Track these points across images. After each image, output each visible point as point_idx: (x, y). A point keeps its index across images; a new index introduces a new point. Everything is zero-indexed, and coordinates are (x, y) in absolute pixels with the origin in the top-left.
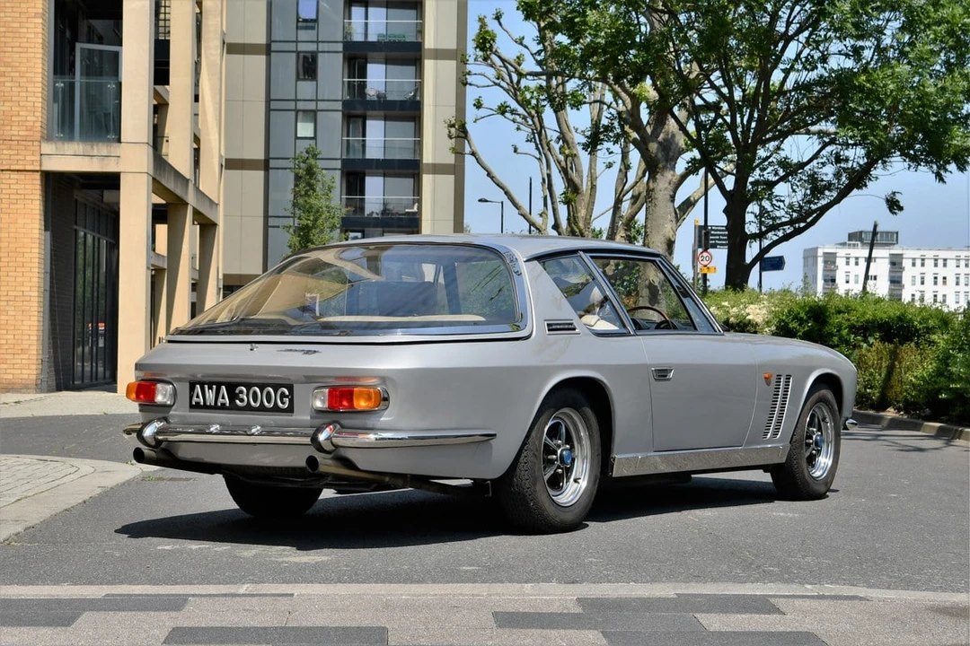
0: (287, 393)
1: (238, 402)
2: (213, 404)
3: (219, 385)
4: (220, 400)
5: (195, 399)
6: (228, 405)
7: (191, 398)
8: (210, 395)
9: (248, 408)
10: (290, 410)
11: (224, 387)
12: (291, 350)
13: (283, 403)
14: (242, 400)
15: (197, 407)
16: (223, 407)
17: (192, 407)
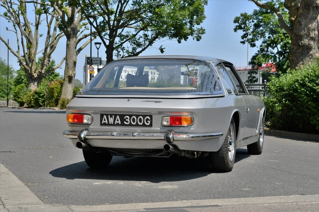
0: (149, 119)
1: (125, 122)
2: (112, 123)
3: (116, 116)
4: (116, 122)
5: (103, 121)
6: (120, 124)
7: (101, 121)
8: (111, 120)
9: (130, 125)
10: (151, 125)
11: (118, 116)
12: (148, 101)
13: (147, 123)
14: (127, 122)
15: (105, 124)
16: (118, 124)
17: (101, 124)
